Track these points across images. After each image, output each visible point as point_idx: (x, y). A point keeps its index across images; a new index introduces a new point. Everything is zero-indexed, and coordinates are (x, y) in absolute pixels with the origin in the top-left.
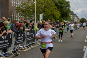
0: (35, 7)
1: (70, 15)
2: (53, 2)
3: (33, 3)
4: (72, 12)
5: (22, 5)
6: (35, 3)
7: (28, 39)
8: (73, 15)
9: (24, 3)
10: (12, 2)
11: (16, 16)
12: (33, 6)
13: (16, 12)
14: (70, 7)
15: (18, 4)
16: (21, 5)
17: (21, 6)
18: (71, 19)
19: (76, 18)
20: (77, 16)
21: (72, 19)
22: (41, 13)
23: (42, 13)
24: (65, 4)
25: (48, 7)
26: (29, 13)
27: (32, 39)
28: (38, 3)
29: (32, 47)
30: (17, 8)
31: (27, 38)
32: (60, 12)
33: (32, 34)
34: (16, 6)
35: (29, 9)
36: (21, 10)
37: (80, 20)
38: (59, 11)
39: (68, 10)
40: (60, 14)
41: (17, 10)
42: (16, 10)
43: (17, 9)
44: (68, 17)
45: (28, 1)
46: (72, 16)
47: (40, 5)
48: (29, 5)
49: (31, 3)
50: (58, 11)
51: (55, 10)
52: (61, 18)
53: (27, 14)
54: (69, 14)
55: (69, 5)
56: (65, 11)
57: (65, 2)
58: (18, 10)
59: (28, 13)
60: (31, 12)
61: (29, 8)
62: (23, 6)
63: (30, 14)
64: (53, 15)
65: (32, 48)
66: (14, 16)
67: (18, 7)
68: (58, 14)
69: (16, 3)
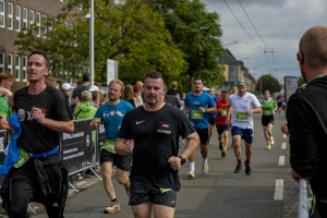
0: (88, 33)
1: (221, 62)
2: (156, 14)
3: (82, 18)
4: (228, 51)
5: (39, 25)
6: (89, 20)
7: (66, 155)
8: (230, 65)
9: (48, 19)
10: (3, 14)
11: (18, 68)
12: (83, 28)
13: (16, 51)
14: (220, 34)
15: (25, 21)
16: (35, 24)
17: (36, 29)
18: (224, 78)
19: (241, 75)
20: (244, 69)
21: (227, 80)
22: (111, 58)
23: (115, 55)
24: (200, 22)
25: (139, 35)
26: (67, 56)
27: (82, 154)
28: (101, 18)
29: (80, 184)
30: (21, 35)
31: (65, 152)
32: (182, 54)
33: (82, 134)
34: (19, 31)
35: (65, 40)
36: (36, 44)
37: (258, 85)
38: (179, 48)
39: (212, 46)
40: (183, 61)
41: (21, 46)
42: (17, 43)
43: (19, 40)
44: (211, 73)
45: (62, 12)
46: (227, 67)
47: (107, 24)
48: (68, 24)
49: (75, 19)
50: (177, 51)
51: (163, 44)
52: (188, 76)
53: (57, 61)
54: (217, 59)
55: (217, 26)
56: (201, 48)
57: (203, 14)
58: (23, 43)
59: (61, 57)
60: (75, 50)
61: (67, 36)
62: (43, 29)
63: (72, 61)
64: (158, 65)
65: (82, 190)
66: (10, 67)
67: (25, 32)
68: (175, 59)
69: (18, 18)
